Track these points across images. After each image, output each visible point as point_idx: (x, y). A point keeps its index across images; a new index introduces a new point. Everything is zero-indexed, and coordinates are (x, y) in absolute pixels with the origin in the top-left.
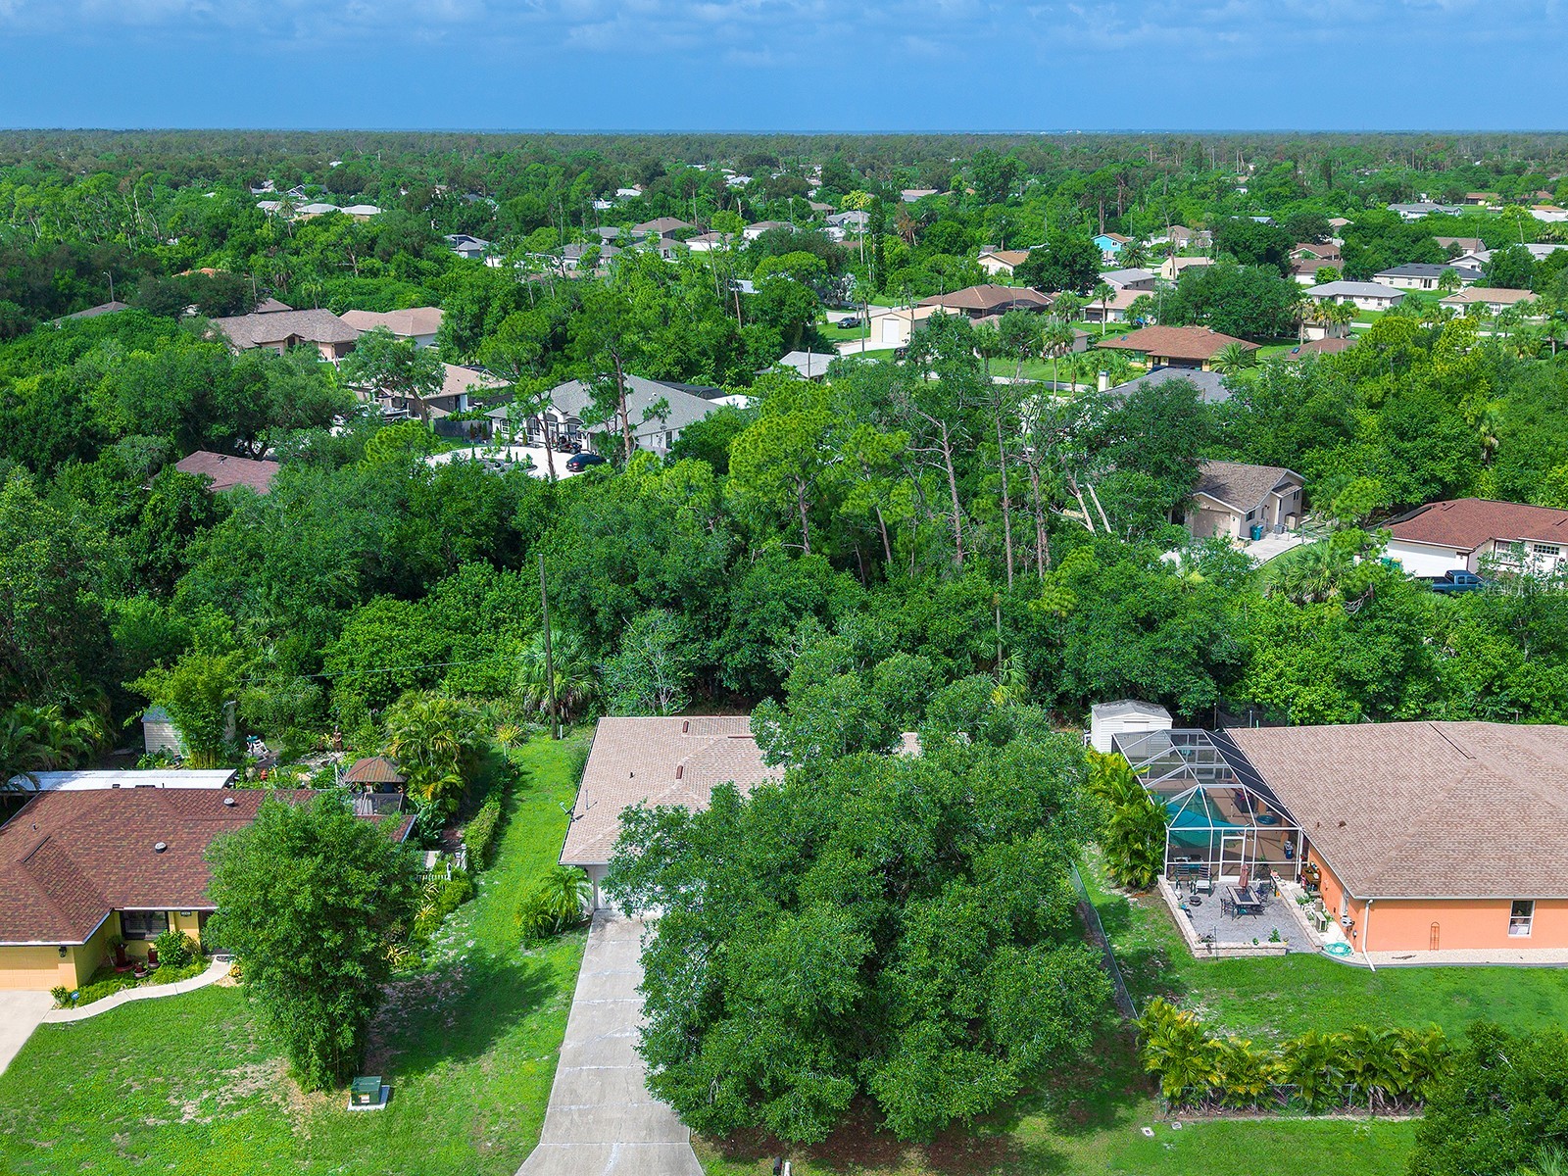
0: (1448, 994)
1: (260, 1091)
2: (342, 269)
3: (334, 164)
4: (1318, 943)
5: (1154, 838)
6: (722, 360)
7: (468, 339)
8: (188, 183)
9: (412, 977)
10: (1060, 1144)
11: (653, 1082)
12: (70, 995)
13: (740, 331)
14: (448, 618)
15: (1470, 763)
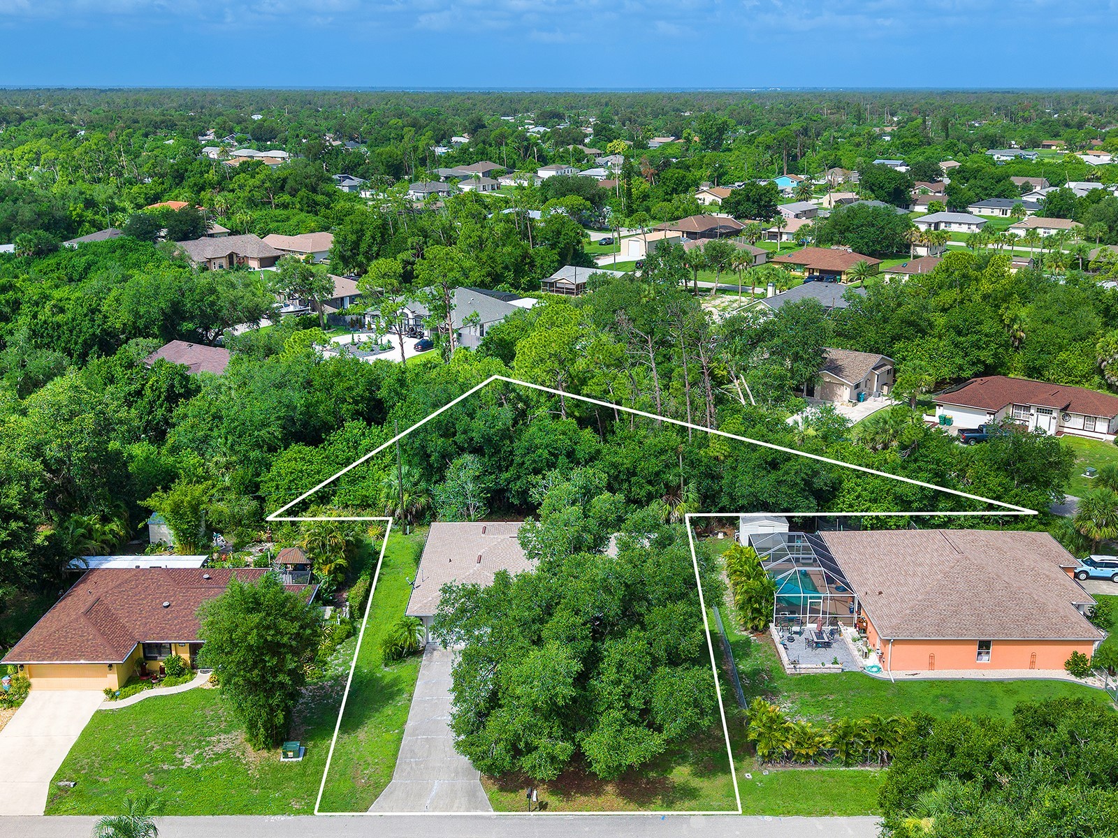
0: (937, 697)
1: (229, 749)
2: (263, 204)
3: (256, 117)
4: (861, 665)
5: (767, 601)
6: (519, 271)
7: (349, 258)
8: (155, 133)
9: (316, 684)
10: (696, 782)
11: (458, 744)
12: (114, 693)
13: (531, 251)
14: (337, 457)
15: (959, 556)
